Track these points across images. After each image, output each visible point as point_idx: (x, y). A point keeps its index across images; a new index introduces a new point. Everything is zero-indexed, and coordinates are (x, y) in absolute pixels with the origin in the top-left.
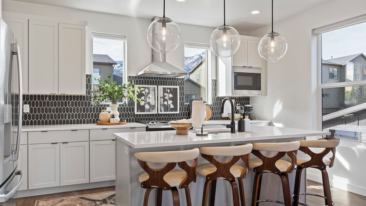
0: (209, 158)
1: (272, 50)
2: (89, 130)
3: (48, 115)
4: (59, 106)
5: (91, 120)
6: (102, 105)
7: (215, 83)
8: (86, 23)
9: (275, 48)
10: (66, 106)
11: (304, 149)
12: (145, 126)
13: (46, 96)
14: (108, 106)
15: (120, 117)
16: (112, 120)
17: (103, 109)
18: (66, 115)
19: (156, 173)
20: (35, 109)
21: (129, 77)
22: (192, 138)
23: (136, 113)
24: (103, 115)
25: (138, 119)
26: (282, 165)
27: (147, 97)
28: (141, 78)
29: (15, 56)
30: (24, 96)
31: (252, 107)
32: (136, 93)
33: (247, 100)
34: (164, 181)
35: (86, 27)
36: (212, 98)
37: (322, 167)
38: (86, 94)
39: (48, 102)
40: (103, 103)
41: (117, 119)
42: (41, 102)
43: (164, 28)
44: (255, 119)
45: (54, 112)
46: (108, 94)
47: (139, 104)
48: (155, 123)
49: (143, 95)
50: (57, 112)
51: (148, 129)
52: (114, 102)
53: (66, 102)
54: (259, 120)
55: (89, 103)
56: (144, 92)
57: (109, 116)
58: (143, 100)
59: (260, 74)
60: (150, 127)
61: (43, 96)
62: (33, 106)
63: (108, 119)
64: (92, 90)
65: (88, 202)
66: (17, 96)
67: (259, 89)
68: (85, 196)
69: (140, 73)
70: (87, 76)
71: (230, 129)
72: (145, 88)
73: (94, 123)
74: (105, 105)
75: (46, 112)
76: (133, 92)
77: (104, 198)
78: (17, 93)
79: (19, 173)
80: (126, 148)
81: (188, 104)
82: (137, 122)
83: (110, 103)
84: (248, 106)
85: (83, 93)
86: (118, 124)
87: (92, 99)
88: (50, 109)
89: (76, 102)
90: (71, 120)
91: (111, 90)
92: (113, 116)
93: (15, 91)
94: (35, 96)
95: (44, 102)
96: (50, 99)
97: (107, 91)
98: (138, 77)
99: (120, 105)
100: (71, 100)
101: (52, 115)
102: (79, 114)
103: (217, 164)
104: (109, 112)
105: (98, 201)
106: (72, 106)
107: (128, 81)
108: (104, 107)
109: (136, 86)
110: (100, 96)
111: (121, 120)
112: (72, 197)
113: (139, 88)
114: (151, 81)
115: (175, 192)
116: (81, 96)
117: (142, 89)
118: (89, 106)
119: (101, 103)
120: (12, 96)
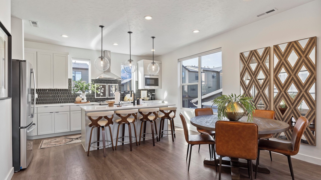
0: (119, 115)
1: (153, 70)
2: (70, 106)
3: (48, 99)
4: (54, 94)
5: (71, 101)
6: (77, 94)
7: (137, 82)
8: (68, 54)
9: (155, 69)
10: (58, 94)
11: (162, 111)
12: (99, 103)
13: (47, 89)
14: (81, 94)
15: (87, 99)
16: (82, 101)
17: (78, 95)
18: (58, 99)
19: (94, 121)
20: (41, 96)
21: (92, 80)
22: (115, 107)
23: (96, 97)
24: (78, 99)
25: (97, 100)
26: (151, 118)
27: (101, 89)
28: (98, 80)
29: (32, 74)
30: (36, 89)
31: (155, 94)
32: (95, 88)
33: (154, 91)
34: (98, 123)
35: (68, 55)
36: (136, 90)
37: (169, 118)
38: (69, 88)
39: (48, 92)
40: (78, 93)
41: (85, 100)
42: (44, 93)
43: (102, 61)
44: (157, 100)
45: (51, 97)
46: (80, 88)
47: (97, 93)
48: (104, 102)
49: (99, 89)
50: (53, 97)
51: (100, 105)
52: (84, 92)
53: (58, 92)
54: (159, 100)
55: (70, 93)
56: (100, 87)
57: (81, 99)
58: (99, 91)
59: (158, 78)
60: (101, 104)
61: (45, 89)
62: (40, 94)
63: (80, 101)
64: (72, 86)
65: (69, 139)
66: (33, 90)
67: (158, 85)
68: (67, 137)
69: (97, 78)
70: (69, 79)
71: (133, 104)
72: (100, 85)
73: (73, 102)
74: (79, 94)
75: (47, 97)
76: (94, 87)
77: (77, 137)
78: (34, 88)
79: (34, 124)
80: (84, 112)
81: (123, 93)
82: (96, 102)
83: (81, 93)
84: (153, 93)
85: (67, 88)
86: (85, 103)
87: (72, 91)
88: (49, 96)
89: (63, 92)
90: (61, 102)
91: (81, 86)
92: (83, 99)
93: (32, 87)
94: (41, 89)
95: (46, 93)
96: (49, 91)
97: (80, 87)
98: (97, 80)
99: (87, 94)
100: (60, 91)
101: (50, 99)
102: (65, 98)
103: (122, 117)
104: (81, 97)
105: (74, 139)
106: (61, 94)
107: (92, 81)
108: (79, 95)
109: (95, 84)
110: (76, 89)
111: (88, 101)
112: (61, 138)
113: (97, 85)
114: (103, 82)
115: (103, 128)
116: (66, 89)
117: (98, 86)
118: (70, 94)
119: (76, 93)
120: (31, 89)
